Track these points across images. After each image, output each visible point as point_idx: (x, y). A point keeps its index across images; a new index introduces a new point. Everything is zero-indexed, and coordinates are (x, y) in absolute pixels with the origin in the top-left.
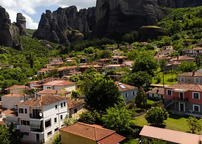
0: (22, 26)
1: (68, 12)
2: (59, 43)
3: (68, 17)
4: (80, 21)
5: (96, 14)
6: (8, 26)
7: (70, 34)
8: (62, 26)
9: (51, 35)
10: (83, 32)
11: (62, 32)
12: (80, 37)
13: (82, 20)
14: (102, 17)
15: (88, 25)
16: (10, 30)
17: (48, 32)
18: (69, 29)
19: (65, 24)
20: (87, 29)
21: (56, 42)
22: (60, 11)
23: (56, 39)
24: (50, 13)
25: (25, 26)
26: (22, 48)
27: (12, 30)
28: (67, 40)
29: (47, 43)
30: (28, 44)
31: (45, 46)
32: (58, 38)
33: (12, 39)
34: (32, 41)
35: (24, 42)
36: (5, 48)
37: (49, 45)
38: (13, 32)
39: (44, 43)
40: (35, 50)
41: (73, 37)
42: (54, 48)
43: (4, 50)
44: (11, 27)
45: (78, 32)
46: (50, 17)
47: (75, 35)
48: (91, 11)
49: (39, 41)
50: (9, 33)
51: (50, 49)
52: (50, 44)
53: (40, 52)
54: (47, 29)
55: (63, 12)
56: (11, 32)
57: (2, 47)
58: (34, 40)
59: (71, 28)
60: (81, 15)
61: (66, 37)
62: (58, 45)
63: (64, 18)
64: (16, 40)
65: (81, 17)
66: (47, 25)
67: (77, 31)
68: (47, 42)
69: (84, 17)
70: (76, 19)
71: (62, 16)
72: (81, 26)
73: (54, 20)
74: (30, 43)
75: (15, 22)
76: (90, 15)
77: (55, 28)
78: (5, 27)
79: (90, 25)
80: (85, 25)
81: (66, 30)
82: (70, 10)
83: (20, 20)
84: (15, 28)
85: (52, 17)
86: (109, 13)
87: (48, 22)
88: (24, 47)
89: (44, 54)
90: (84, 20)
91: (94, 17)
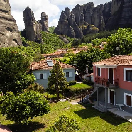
0: (45, 22)
1: (86, 9)
2: (75, 37)
3: (84, 13)
4: (96, 16)
5: (112, 8)
6: (32, 23)
7: (86, 28)
8: (78, 21)
9: (68, 30)
10: (99, 27)
11: (78, 27)
12: (95, 31)
13: (98, 15)
14: (117, 10)
15: (103, 20)
16: (34, 26)
17: (66, 27)
18: (85, 24)
19: (82, 20)
20: (103, 23)
21: (72, 37)
22: (77, 8)
23: (72, 34)
24: (68, 10)
25: (47, 23)
26: (42, 42)
27: (36, 27)
28: (82, 34)
29: (65, 38)
30: (48, 38)
31: (62, 40)
32: (74, 33)
33: (36, 34)
34: (52, 36)
35: (45, 37)
36: (29, 42)
37: (66, 40)
38: (36, 28)
39: (62, 37)
40: (53, 43)
41: (88, 32)
42: (70, 42)
43: (28, 43)
44: (35, 24)
45: (93, 27)
46: (69, 14)
47: (90, 30)
48: (107, 6)
49: (58, 36)
50: (33, 29)
51: (67, 43)
52: (67, 38)
53: (57, 45)
54: (65, 25)
55: (80, 9)
56: (34, 29)
57: (27, 41)
58: (54, 35)
59: (87, 23)
60: (97, 10)
61: (81, 32)
62: (74, 39)
63: (81, 14)
64: (38, 35)
65: (97, 12)
66: (65, 22)
67: (92, 25)
68: (64, 36)
69: (100, 12)
70: (92, 15)
71: (79, 12)
72: (97, 21)
73: (71, 16)
74: (50, 37)
75: (39, 20)
76: (107, 10)
77: (72, 24)
78: (30, 24)
79: (106, 19)
80: (101, 19)
81: (82, 25)
82: (87, 6)
83: (44, 18)
84: (38, 25)
85: (70, 14)
86: (123, 6)
87: (66, 18)
88: (45, 41)
89: (61, 47)
90: (100, 14)
91: (110, 11)
